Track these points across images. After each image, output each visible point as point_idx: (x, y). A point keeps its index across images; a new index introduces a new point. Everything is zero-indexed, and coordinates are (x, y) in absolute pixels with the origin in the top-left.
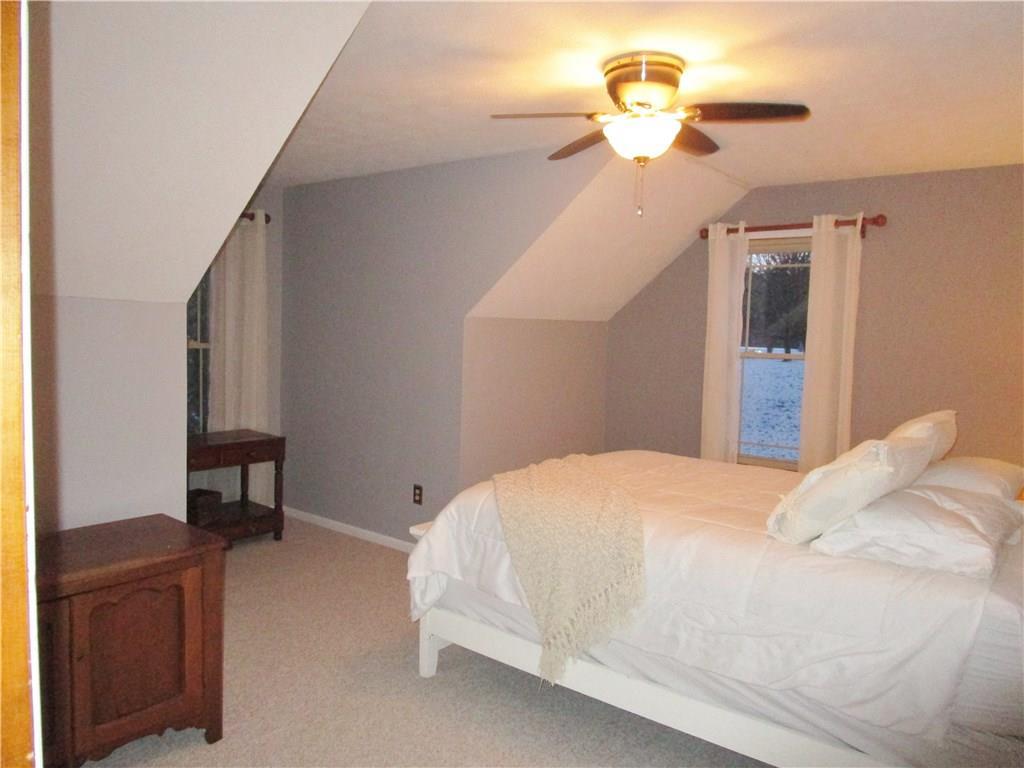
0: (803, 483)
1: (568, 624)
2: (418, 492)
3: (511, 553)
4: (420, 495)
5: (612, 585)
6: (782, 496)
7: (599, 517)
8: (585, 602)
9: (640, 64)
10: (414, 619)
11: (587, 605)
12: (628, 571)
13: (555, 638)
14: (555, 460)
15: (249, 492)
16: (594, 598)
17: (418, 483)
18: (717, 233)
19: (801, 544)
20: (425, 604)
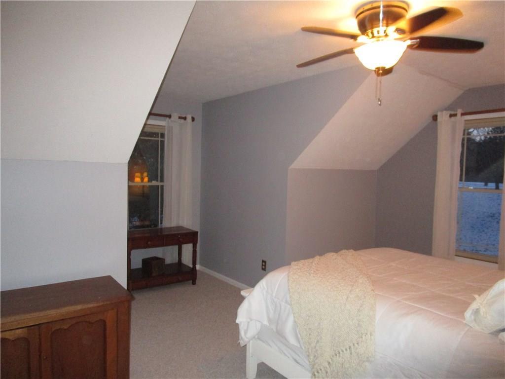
0: (494, 288)
1: (326, 365)
2: (264, 264)
3: (294, 314)
4: (265, 266)
5: (354, 344)
6: (476, 296)
7: (347, 298)
8: (337, 352)
9: (379, 7)
10: (242, 345)
11: (338, 355)
12: (364, 337)
13: (318, 372)
14: (332, 254)
15: (182, 259)
16: (343, 351)
17: (264, 259)
18: (443, 117)
19: (491, 333)
20: (247, 338)
